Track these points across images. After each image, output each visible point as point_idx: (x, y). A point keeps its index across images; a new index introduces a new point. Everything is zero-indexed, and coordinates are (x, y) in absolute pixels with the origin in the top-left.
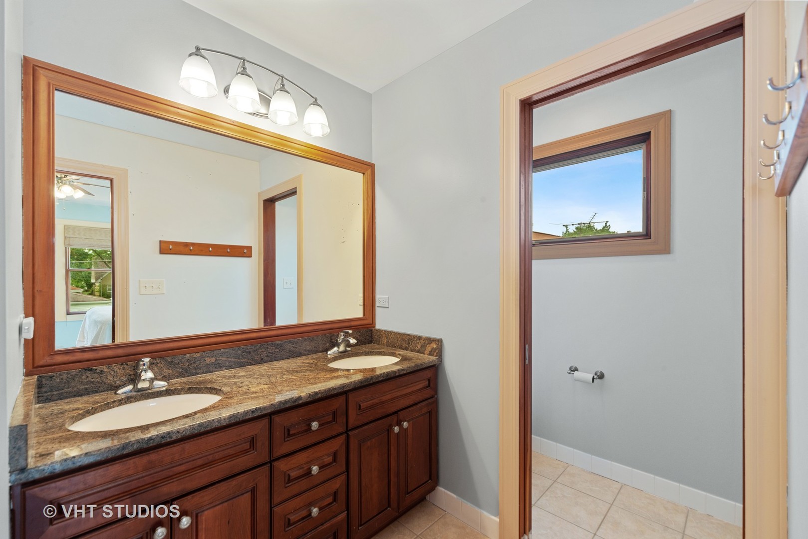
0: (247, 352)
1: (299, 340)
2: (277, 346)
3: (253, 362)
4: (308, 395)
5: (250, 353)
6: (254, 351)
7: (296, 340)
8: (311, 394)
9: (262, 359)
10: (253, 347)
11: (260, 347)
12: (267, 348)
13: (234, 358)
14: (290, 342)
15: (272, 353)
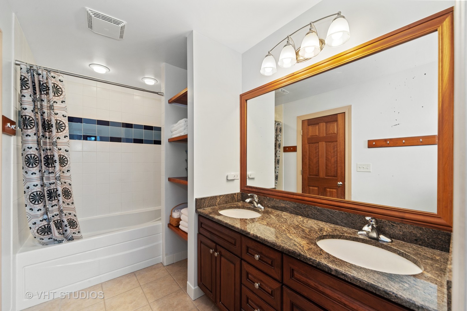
0: (300, 207)
1: (336, 211)
2: (318, 210)
3: (303, 214)
4: (253, 235)
5: (301, 208)
6: (304, 208)
7: (334, 211)
8: (255, 235)
9: (308, 215)
10: (303, 206)
11: (307, 207)
12: (312, 209)
13: (293, 208)
14: (328, 210)
15: (315, 214)
